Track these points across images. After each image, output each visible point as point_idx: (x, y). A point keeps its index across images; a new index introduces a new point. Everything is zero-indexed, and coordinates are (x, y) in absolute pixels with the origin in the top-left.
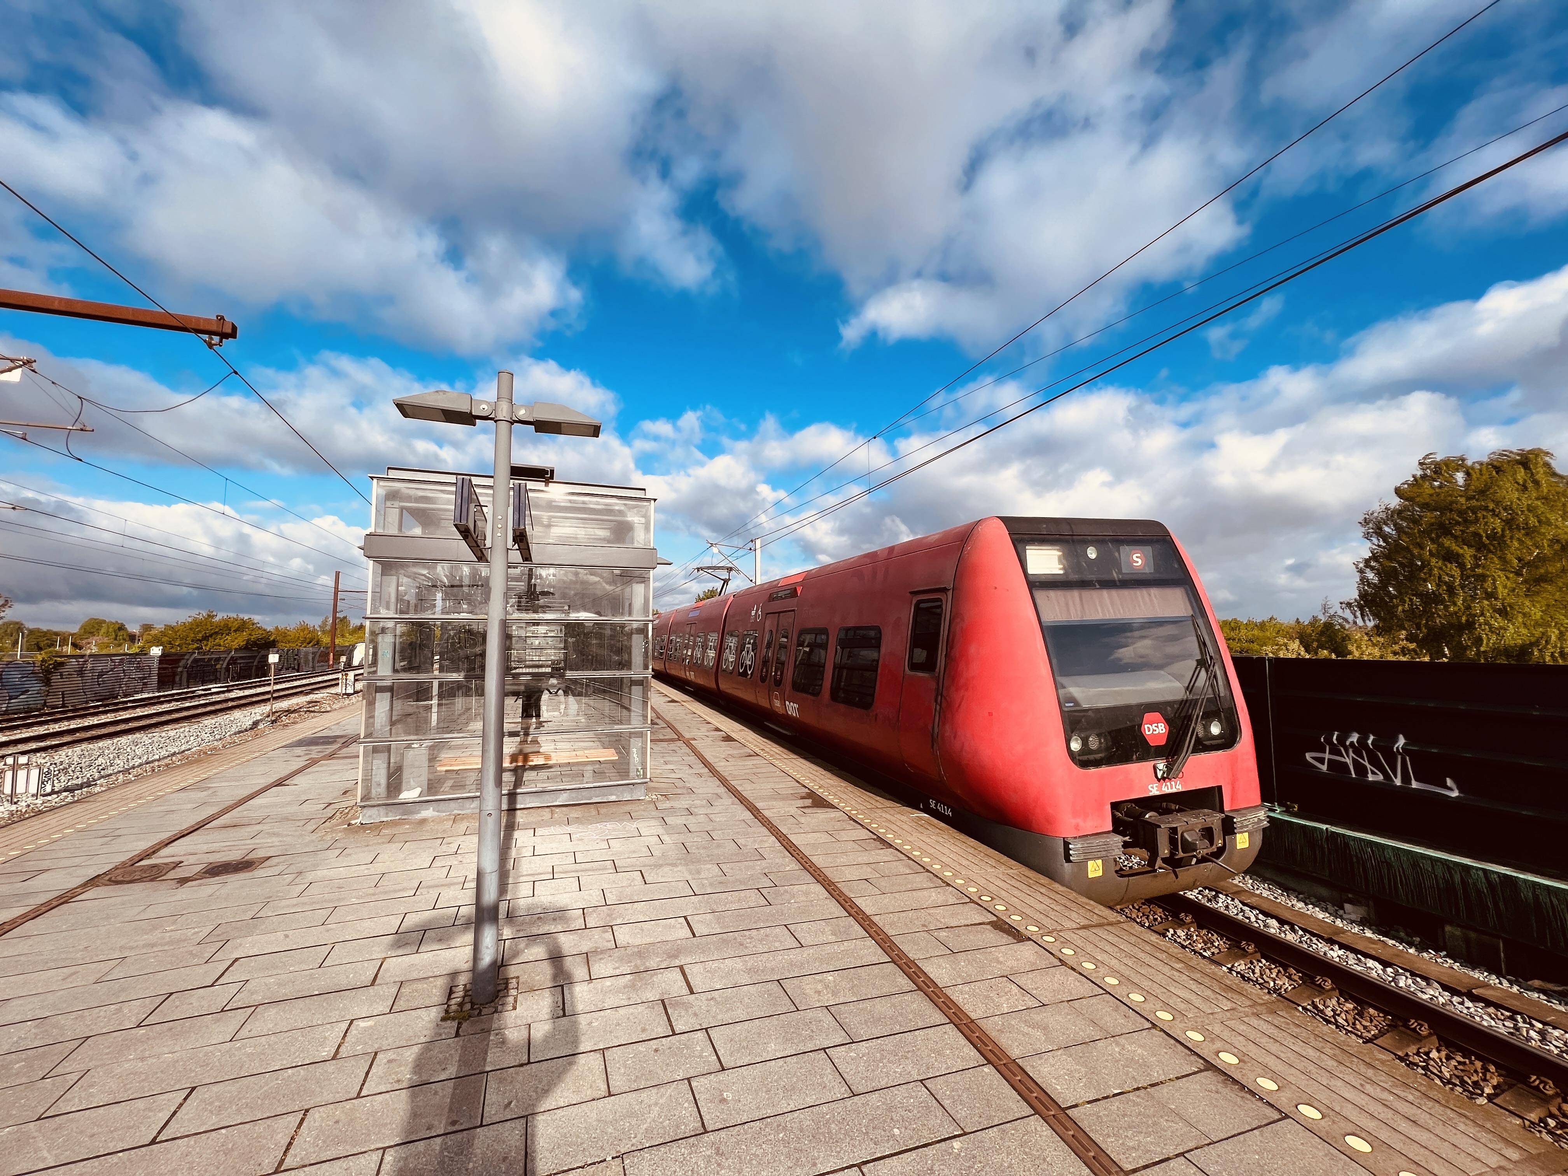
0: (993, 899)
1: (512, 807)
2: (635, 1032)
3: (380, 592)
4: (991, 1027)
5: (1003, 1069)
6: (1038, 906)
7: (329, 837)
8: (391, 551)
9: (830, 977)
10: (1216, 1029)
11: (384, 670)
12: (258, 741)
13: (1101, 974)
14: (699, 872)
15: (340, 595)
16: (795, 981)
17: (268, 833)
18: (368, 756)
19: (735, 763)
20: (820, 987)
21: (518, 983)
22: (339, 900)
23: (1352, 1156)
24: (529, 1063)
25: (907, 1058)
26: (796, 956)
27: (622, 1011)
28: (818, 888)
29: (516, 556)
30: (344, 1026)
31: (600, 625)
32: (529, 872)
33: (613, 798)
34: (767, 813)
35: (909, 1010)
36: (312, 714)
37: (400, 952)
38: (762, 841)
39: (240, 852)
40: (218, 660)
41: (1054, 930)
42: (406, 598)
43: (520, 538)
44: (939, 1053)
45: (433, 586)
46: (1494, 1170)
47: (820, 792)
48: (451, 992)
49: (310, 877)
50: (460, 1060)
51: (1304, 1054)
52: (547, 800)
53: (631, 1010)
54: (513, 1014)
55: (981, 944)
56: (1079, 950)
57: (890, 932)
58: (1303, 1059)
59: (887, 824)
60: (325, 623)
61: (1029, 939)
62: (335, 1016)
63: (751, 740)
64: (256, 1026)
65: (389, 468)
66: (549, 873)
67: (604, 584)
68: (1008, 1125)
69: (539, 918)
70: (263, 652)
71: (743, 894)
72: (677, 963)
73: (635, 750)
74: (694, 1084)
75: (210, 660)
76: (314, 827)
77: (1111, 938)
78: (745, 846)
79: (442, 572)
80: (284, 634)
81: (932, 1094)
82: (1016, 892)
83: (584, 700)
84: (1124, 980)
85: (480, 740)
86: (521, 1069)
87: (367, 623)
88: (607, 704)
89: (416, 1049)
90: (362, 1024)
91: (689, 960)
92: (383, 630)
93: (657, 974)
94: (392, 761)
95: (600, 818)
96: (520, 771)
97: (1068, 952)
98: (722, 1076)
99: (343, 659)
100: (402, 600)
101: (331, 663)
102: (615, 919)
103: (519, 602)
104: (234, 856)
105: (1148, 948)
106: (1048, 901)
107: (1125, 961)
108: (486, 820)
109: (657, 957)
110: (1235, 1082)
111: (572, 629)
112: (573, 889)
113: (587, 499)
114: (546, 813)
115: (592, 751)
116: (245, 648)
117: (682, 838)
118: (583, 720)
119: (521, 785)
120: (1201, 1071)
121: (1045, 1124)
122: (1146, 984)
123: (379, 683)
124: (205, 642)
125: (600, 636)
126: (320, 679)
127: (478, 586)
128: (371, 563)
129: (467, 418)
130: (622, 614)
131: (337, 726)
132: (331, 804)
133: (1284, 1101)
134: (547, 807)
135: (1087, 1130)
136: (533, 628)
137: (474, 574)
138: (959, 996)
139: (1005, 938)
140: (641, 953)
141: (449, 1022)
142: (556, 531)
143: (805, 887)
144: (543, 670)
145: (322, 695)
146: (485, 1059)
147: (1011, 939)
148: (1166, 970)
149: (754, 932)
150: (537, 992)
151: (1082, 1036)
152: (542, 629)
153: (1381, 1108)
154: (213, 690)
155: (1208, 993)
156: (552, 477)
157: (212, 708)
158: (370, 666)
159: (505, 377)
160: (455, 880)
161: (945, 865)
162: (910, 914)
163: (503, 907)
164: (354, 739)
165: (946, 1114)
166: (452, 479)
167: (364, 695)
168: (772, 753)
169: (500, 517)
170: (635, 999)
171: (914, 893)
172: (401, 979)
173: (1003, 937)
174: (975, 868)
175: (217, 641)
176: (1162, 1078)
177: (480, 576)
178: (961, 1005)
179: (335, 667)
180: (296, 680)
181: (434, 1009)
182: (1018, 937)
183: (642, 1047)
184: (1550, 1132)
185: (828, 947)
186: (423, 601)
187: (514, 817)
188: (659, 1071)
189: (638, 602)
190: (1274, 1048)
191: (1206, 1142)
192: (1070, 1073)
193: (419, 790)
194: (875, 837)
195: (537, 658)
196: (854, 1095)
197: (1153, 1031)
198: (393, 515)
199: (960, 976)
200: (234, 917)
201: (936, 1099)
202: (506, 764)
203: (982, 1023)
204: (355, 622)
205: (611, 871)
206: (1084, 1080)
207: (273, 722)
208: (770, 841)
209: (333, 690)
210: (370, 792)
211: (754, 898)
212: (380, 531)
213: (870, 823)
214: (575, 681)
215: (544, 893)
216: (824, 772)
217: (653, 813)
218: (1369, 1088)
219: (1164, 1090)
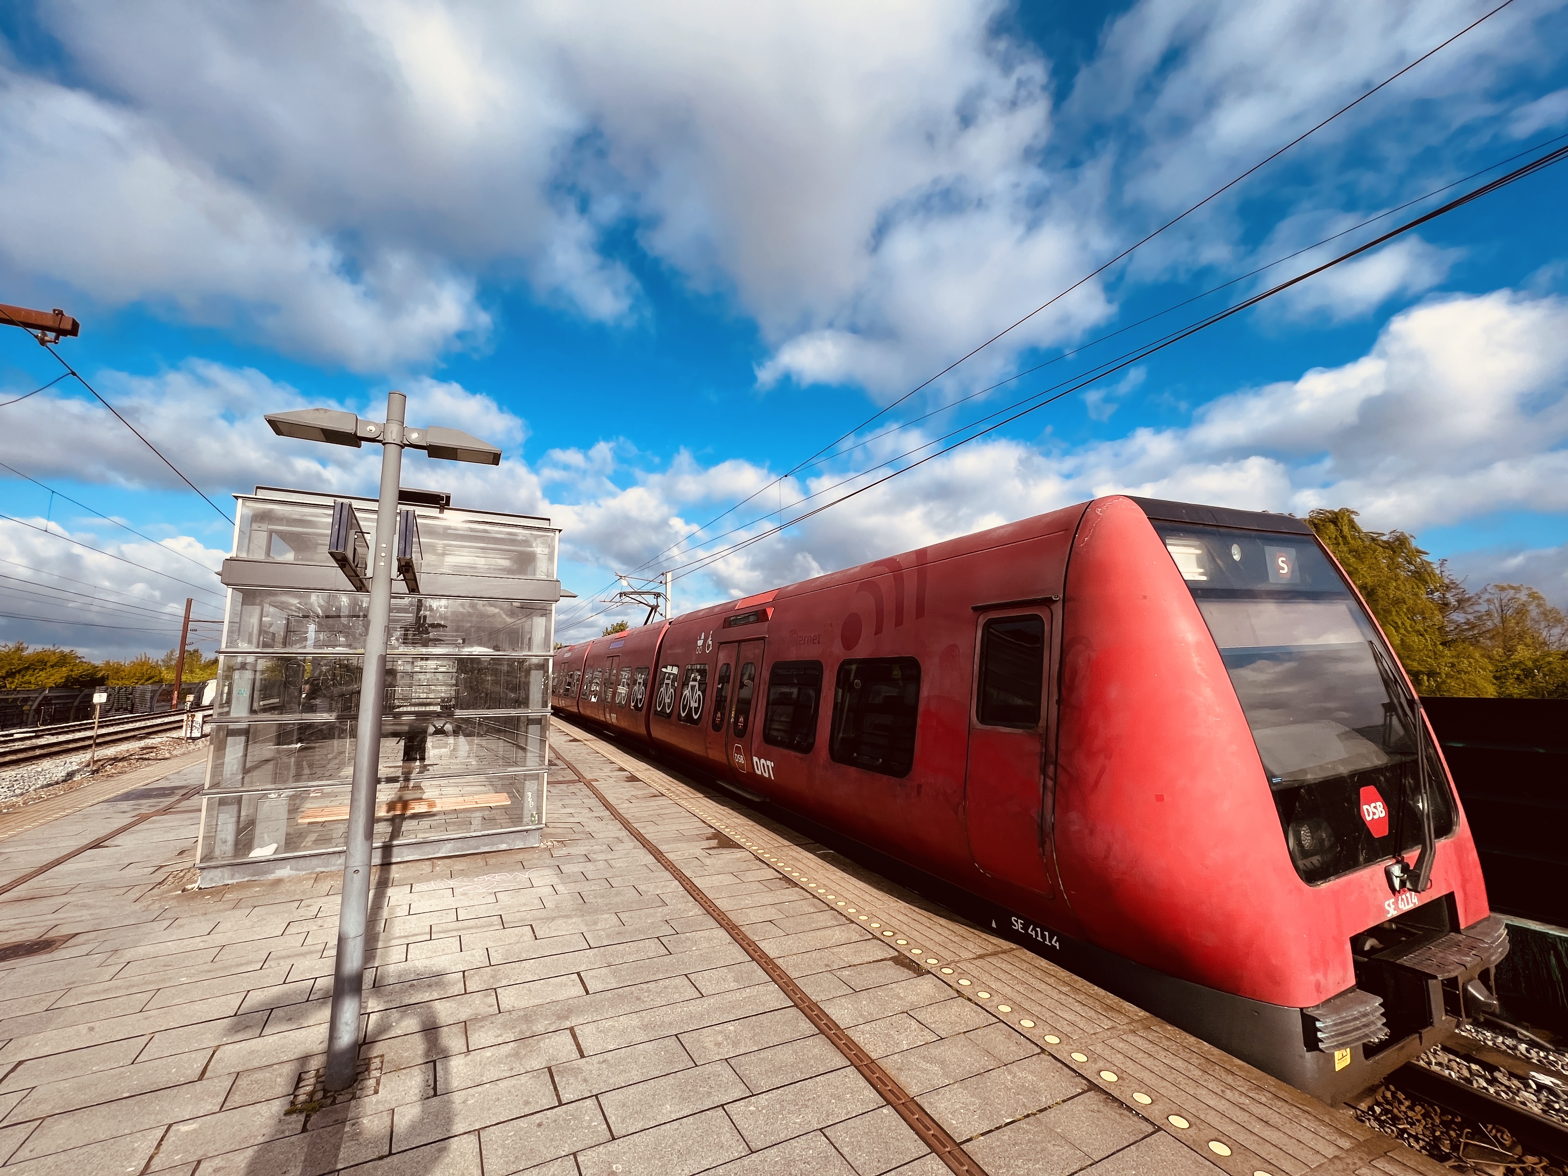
0: (894, 933)
1: (386, 861)
2: (516, 1107)
3: (240, 623)
4: (890, 1066)
5: (902, 1109)
6: (938, 939)
7: (157, 905)
8: (254, 578)
9: (731, 1027)
10: (1098, 1048)
11: (240, 711)
12: (74, 795)
13: (994, 1003)
14: (595, 923)
15: (191, 626)
16: (694, 1034)
17: (77, 905)
18: (212, 809)
19: (639, 805)
20: (720, 1038)
21: (382, 1062)
22: (164, 980)
23: (1215, 1160)
24: (390, 1154)
25: (807, 1106)
26: (696, 1007)
27: (502, 1084)
28: (722, 933)
29: (401, 586)
30: (159, 1133)
31: (496, 661)
32: (402, 934)
33: (504, 847)
34: (671, 856)
35: (810, 1055)
36: (146, 762)
37: (239, 1036)
38: (664, 886)
39: (36, 930)
40: (25, 700)
41: (953, 961)
42: (271, 630)
43: (406, 568)
44: (839, 1098)
45: (304, 617)
46: (1331, 1160)
47: (726, 832)
48: (300, 1079)
49: (129, 955)
50: (305, 1160)
51: (1173, 1065)
52: (429, 852)
53: (513, 1081)
54: (374, 1098)
55: (883, 981)
56: (975, 980)
57: (793, 974)
58: (1173, 1071)
59: (792, 862)
60: (170, 657)
61: (929, 972)
62: (149, 1121)
63: (657, 780)
64: (42, 1144)
65: (258, 488)
66: (425, 933)
67: (504, 616)
68: (905, 1167)
69: (412, 986)
70: (86, 691)
71: (641, 944)
72: (568, 1024)
73: (530, 794)
74: (580, 1159)
75: (15, 700)
76: (138, 895)
77: (1004, 966)
78: (646, 892)
79: (316, 601)
80: (117, 670)
81: (831, 1142)
82: (918, 926)
83: (476, 740)
84: (1017, 1007)
85: (349, 788)
86: (380, 1162)
87: (221, 658)
88: (501, 743)
89: (250, 1152)
90: (184, 1128)
91: (581, 1020)
92: (243, 666)
93: (544, 1039)
94: (243, 813)
95: (488, 869)
96: (397, 820)
97: (965, 982)
98: (613, 1146)
99: (190, 698)
100: (266, 632)
101: (174, 702)
102: (499, 980)
103: (406, 635)
104: (29, 935)
105: (1038, 973)
106: (947, 933)
107: (1017, 987)
108: (353, 877)
109: (546, 1019)
110: (1115, 1099)
111: (465, 665)
112: (454, 950)
113: (487, 527)
114: (426, 867)
115: (482, 796)
116: (63, 687)
117: (578, 887)
118: (474, 763)
119: (399, 836)
120: (1084, 1092)
121: (941, 1162)
122: (1036, 1009)
123: (232, 726)
124: (10, 680)
125: (496, 672)
126: (159, 721)
127: (358, 617)
128: (230, 590)
129: (352, 440)
130: (522, 649)
131: (176, 776)
132: (161, 867)
133: (1155, 1114)
134: (428, 859)
135: (980, 1163)
136: (423, 663)
137: (354, 604)
138: (861, 1037)
139: (907, 973)
140: (528, 1016)
141: (295, 1116)
142: (451, 560)
143: (707, 933)
144: (432, 708)
145: (160, 740)
146: (336, 1156)
147: (911, 974)
148: (1055, 994)
149: (652, 985)
150: (404, 1071)
151: (977, 1067)
152: (431, 664)
153: (1239, 1113)
154: (16, 736)
155: (1092, 1014)
156: (448, 503)
157: (14, 757)
158: (221, 706)
159: (397, 398)
160: (312, 948)
161: (849, 902)
162: (814, 954)
163: (369, 977)
164: (198, 790)
165: (845, 1162)
166: (330, 501)
167: (211, 740)
168: (678, 792)
169: (384, 545)
170: (518, 1068)
171: (818, 932)
172: (238, 1070)
173: (903, 972)
174: (878, 904)
175: (27, 677)
176: (1050, 1102)
177: (361, 607)
178: (861, 1045)
179: (180, 707)
180: (127, 723)
181: (277, 1102)
182: (918, 970)
183: (523, 1123)
184: (1377, 1119)
185: (728, 996)
186: (291, 633)
187: (388, 872)
188: (542, 1148)
189: (538, 635)
190: (1148, 1062)
191: (1090, 1163)
192: (965, 1106)
193: (275, 846)
194: (781, 876)
195: (425, 695)
196: (753, 1152)
197: (1042, 1055)
198: (261, 538)
199: (861, 1015)
200: (22, 1010)
201: (834, 1146)
202: (381, 812)
203: (882, 1063)
204: (208, 656)
205: (498, 927)
206: (978, 1112)
207: (93, 772)
208: (673, 886)
209: (175, 734)
210: (212, 851)
211: (653, 948)
212: (244, 555)
213: (776, 862)
214: (467, 721)
215: (418, 957)
216: (731, 811)
217: (548, 861)
218: (1229, 1094)
219: (1051, 1114)
